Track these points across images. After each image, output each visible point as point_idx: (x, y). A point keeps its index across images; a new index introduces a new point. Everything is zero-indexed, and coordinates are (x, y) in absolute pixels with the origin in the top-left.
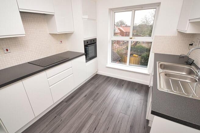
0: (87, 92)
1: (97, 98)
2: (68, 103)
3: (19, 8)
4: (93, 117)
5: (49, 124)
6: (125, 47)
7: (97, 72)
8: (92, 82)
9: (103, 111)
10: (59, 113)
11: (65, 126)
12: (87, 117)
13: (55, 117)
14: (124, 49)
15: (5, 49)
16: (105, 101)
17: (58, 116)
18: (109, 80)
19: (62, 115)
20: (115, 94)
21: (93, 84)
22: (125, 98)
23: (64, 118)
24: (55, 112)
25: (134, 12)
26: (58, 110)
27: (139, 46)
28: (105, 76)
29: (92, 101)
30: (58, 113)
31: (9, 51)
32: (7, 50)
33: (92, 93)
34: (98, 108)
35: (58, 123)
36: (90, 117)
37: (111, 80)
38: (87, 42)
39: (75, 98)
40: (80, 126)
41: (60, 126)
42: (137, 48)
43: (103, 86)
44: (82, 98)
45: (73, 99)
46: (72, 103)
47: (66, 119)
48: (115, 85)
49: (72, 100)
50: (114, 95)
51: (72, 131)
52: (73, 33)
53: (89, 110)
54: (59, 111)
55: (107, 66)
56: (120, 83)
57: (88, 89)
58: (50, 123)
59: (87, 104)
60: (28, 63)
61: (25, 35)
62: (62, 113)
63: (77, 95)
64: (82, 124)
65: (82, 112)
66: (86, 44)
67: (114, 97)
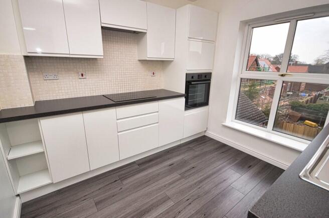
0: (176, 160)
1: (189, 173)
2: (141, 168)
3: (102, 22)
4: (170, 203)
5: (103, 187)
6: (287, 103)
7: (205, 131)
8: (191, 146)
9: (190, 201)
10: (124, 177)
11: (123, 198)
12: (159, 198)
13: (116, 181)
14: (283, 106)
15: (80, 74)
16: (201, 185)
17: (119, 181)
18: (223, 150)
19: (125, 182)
20: (227, 179)
21: (191, 149)
22: (246, 193)
23: (126, 187)
24: (118, 174)
25: (294, 23)
26: (123, 172)
27: (322, 105)
28: (218, 142)
29: (180, 176)
30: (121, 177)
31: (84, 77)
32: (82, 75)
33: (183, 163)
34: (183, 191)
35: (115, 190)
36: (164, 202)
37: (227, 151)
38: (192, 77)
39: (153, 162)
40: (142, 209)
41: (116, 196)
42: (317, 109)
43: (207, 157)
44: (164, 167)
45: (150, 164)
46: (147, 169)
47: (128, 190)
48: (233, 163)
49: (148, 165)
50: (224, 180)
51: (128, 212)
52: (173, 61)
53: (168, 189)
54: (124, 174)
55: (224, 124)
56: (245, 161)
57: (179, 155)
58: (105, 186)
59: (168, 178)
60: (103, 96)
61: (102, 57)
62: (126, 178)
63: (159, 160)
64: (147, 206)
65: (154, 188)
66: (190, 79)
67: (222, 182)
